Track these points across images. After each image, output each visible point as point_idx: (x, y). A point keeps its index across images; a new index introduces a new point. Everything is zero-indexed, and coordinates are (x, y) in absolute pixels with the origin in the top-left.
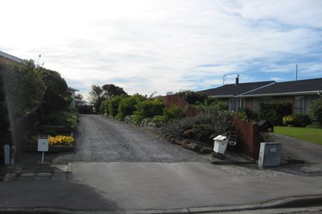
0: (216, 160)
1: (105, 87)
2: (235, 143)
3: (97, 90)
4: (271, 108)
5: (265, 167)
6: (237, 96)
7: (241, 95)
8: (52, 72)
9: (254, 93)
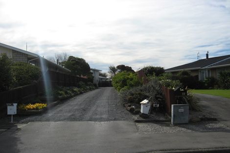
0: (141, 119)
1: (119, 67)
2: (158, 105)
3: (113, 70)
4: (227, 75)
5: (175, 125)
6: (203, 68)
7: (206, 67)
8: (79, 59)
9: (217, 64)
